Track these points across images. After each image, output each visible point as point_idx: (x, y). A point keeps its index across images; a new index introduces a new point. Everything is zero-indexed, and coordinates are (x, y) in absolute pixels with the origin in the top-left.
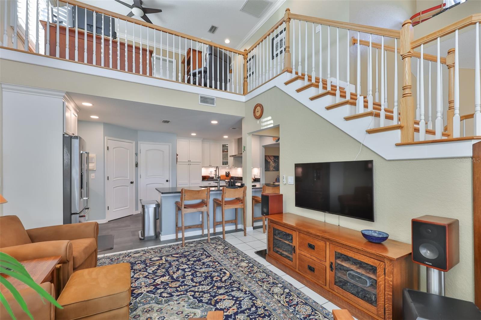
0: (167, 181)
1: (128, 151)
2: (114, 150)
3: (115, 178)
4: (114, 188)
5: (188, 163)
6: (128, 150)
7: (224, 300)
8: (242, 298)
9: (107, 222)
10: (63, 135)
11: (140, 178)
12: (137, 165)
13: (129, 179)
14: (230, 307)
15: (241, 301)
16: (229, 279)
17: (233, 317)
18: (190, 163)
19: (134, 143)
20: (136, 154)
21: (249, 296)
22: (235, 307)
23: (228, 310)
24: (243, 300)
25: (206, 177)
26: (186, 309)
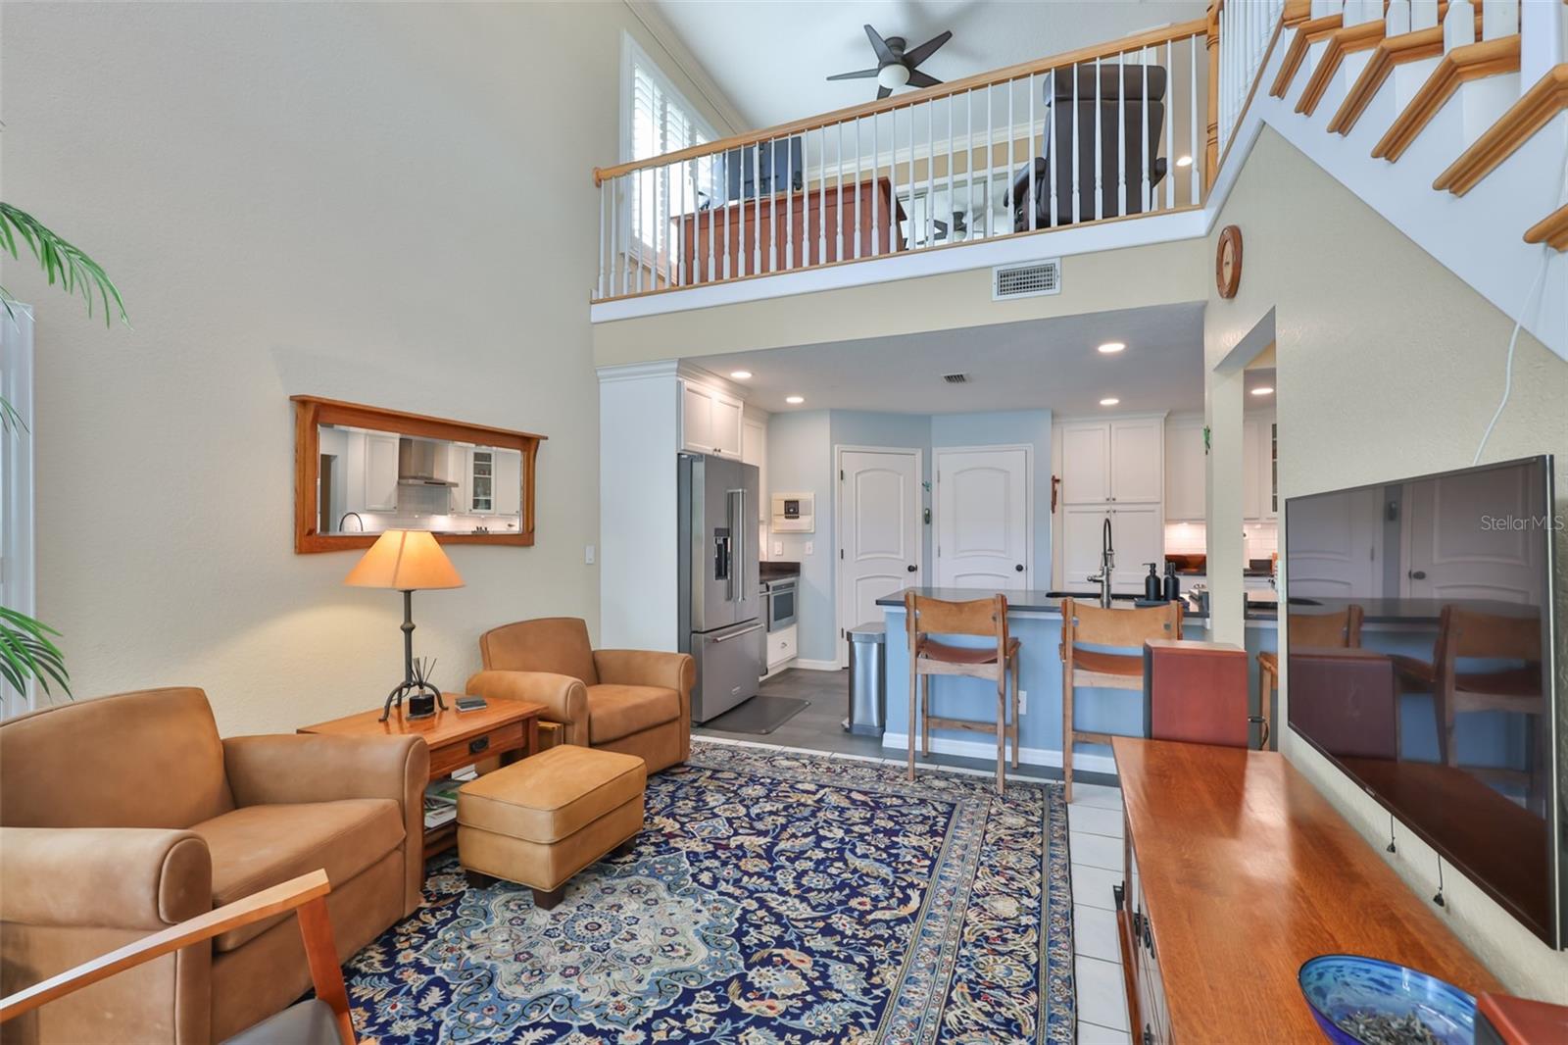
0: (1019, 568)
1: (902, 478)
2: (859, 478)
3: (862, 554)
4: (859, 583)
5: (1107, 508)
6: (900, 474)
7: (792, 967)
8: (837, 996)
9: (840, 668)
10: (679, 454)
11: (939, 555)
12: (928, 518)
13: (902, 557)
14: (773, 996)
15: (821, 1000)
16: (892, 924)
17: (741, 1024)
18: (1114, 507)
19: (919, 454)
20: (927, 486)
21: (865, 1005)
22: (781, 1006)
23: (762, 998)
24: (834, 1001)
25: (1189, 559)
26: (691, 934)
